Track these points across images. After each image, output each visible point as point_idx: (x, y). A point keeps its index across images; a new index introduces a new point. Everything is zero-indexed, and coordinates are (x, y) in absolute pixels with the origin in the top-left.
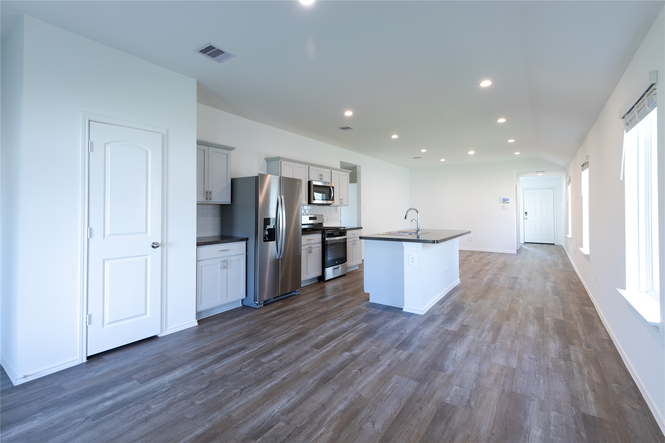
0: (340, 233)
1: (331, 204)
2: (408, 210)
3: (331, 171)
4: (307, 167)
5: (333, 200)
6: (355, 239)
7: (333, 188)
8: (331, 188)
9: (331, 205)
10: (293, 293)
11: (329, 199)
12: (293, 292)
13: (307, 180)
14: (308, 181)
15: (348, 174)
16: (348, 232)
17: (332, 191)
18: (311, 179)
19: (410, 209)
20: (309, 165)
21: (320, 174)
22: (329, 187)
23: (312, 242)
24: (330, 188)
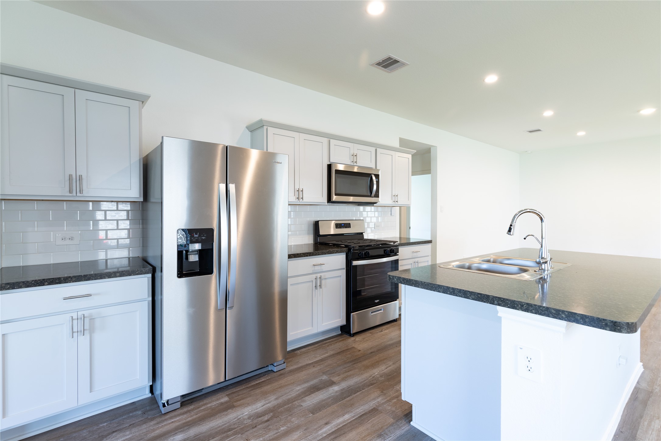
0: (385, 251)
1: (375, 203)
2: (516, 215)
3: (376, 150)
4: (325, 140)
5: (377, 195)
6: (416, 260)
7: (377, 176)
8: (374, 178)
9: (375, 205)
10: (270, 368)
11: (370, 195)
12: (270, 366)
13: (326, 163)
14: (328, 165)
15: (410, 156)
16: (401, 249)
17: (375, 182)
18: (332, 160)
19: (522, 212)
20: (330, 137)
21: (352, 153)
22: (369, 175)
23: (324, 268)
24: (371, 178)
